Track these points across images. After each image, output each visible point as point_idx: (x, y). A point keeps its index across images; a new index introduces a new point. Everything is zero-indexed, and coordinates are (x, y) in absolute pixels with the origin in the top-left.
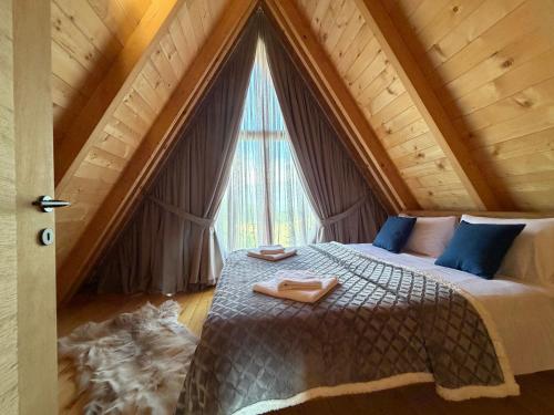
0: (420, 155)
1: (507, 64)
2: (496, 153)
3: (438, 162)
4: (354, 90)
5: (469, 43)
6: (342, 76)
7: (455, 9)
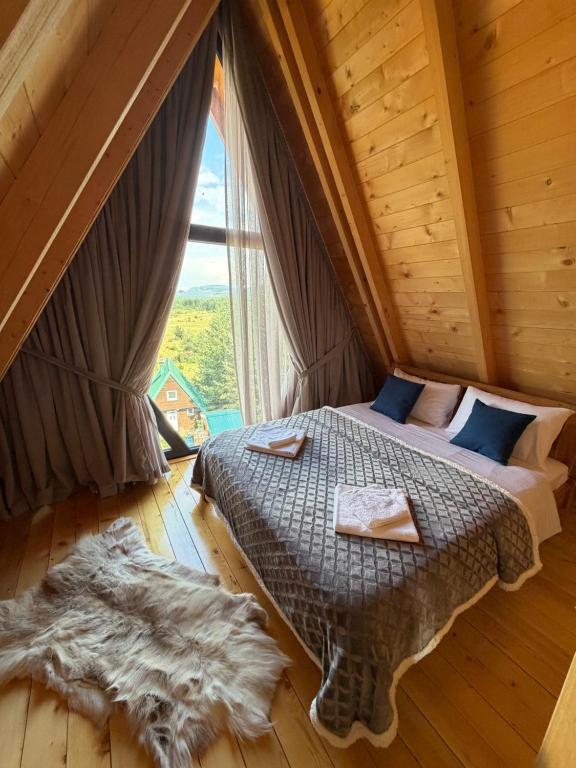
0: (435, 312)
1: (568, 262)
2: (516, 334)
3: (453, 325)
4: (375, 206)
5: (545, 225)
6: (364, 180)
7: (548, 182)
